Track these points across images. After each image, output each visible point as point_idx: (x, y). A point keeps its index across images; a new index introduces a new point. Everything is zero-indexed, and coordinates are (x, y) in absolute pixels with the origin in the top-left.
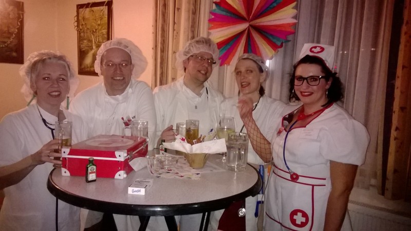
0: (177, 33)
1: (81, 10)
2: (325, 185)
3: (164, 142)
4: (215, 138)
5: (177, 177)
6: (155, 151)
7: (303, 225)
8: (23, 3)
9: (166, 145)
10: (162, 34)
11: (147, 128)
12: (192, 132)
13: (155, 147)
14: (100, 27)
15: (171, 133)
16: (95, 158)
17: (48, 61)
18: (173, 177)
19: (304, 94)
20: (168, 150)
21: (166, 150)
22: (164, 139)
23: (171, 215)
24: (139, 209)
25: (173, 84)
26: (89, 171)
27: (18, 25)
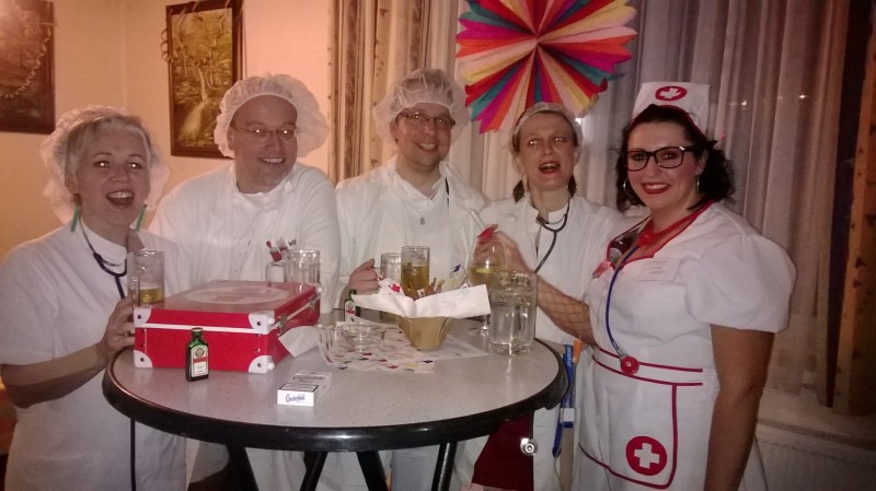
0: (382, 63)
1: (176, 17)
2: (701, 384)
3: (355, 293)
4: (465, 285)
5: (384, 369)
6: (337, 313)
7: (655, 469)
8: (52, 4)
9: (360, 300)
10: (348, 67)
11: (318, 264)
12: (414, 273)
13: (337, 306)
14: (216, 54)
15: (369, 276)
16: (206, 329)
17: (105, 126)
18: (374, 368)
19: (649, 187)
20: (362, 313)
21: (359, 312)
22: (354, 288)
23: (370, 449)
24: (301, 437)
25: (373, 171)
26: (194, 356)
27: (42, 51)
